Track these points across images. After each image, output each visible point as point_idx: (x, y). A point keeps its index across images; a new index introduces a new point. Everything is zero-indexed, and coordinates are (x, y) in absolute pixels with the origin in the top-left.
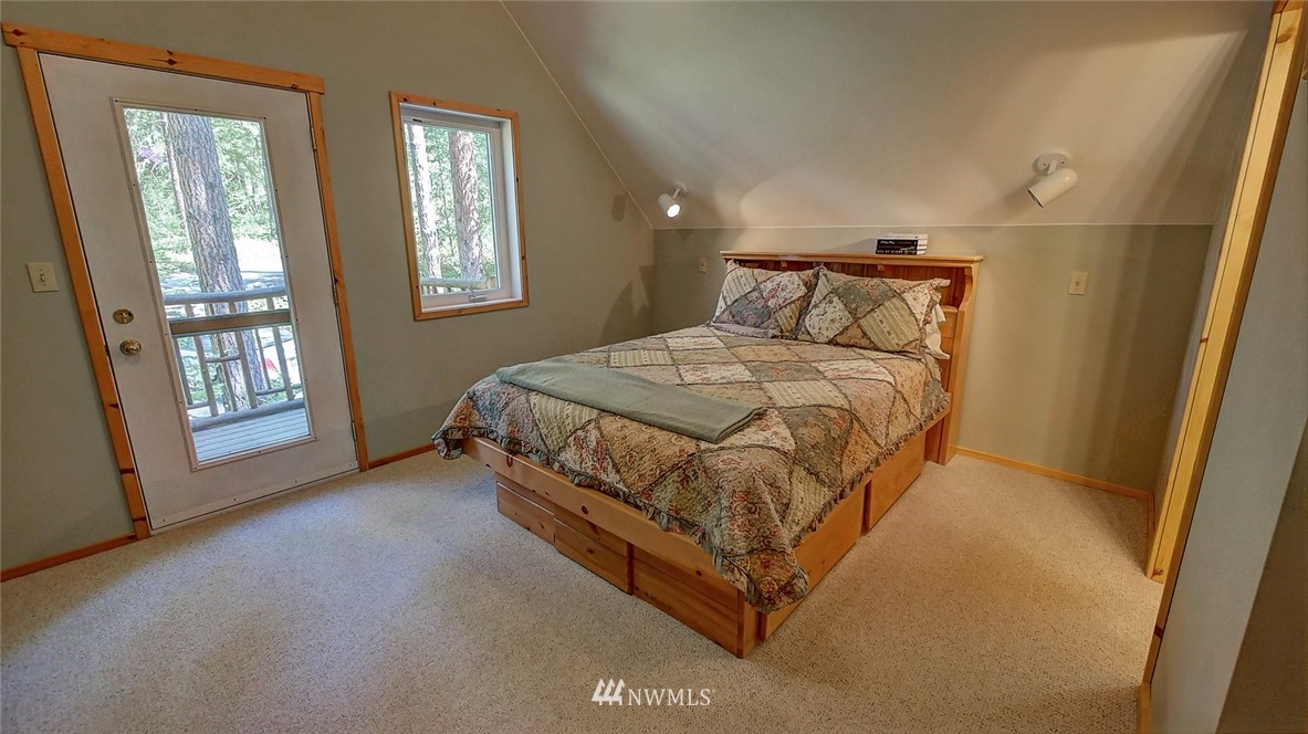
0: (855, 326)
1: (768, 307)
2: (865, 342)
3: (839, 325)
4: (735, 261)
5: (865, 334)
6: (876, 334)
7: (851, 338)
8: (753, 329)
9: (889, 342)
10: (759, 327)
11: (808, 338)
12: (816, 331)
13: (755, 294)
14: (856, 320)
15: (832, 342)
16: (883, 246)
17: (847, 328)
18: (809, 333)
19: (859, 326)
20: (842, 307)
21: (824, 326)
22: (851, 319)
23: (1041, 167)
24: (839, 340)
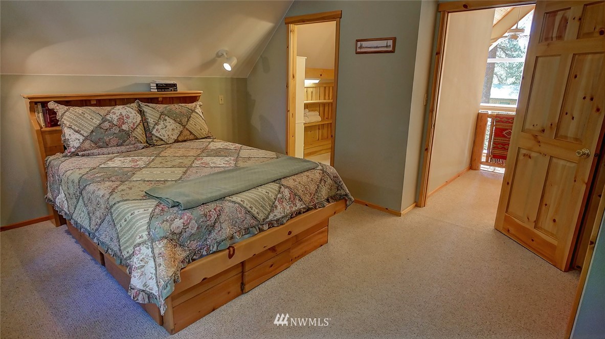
0: (185, 130)
1: (124, 130)
2: (192, 137)
3: (177, 131)
4: (55, 101)
5: (191, 133)
6: (196, 131)
7: (185, 136)
8: (118, 148)
9: (202, 134)
10: (121, 145)
11: (163, 142)
12: (166, 137)
13: (107, 124)
14: (184, 126)
15: (177, 141)
16: (160, 87)
17: (181, 132)
18: (162, 140)
19: (187, 129)
20: (172, 121)
21: (170, 133)
22: (182, 127)
23: (220, 54)
24: (180, 139)
